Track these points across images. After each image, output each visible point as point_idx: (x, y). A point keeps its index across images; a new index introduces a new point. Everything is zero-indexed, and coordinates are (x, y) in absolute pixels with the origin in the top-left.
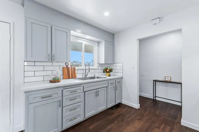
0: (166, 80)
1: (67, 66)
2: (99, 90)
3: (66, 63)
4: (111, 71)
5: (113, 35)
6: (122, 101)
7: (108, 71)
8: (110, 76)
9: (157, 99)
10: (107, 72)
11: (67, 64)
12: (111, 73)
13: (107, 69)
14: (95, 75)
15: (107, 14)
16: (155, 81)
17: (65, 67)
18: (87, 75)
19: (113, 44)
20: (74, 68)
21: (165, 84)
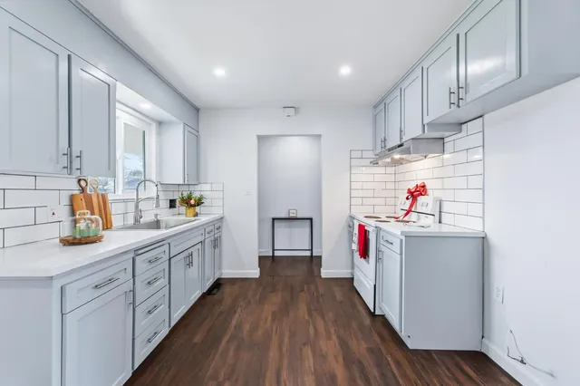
0: (291, 215)
1: (83, 190)
2: (192, 249)
3: (79, 180)
4: (199, 203)
5: (197, 110)
6: (223, 271)
7: (192, 202)
8: (196, 215)
9: (277, 253)
10: (192, 206)
11: (83, 183)
12: (197, 209)
13: (190, 198)
14: (156, 215)
15: (220, 72)
16: (274, 219)
17: (77, 192)
18: (141, 217)
19: (196, 133)
20: (104, 197)
21: (288, 223)
